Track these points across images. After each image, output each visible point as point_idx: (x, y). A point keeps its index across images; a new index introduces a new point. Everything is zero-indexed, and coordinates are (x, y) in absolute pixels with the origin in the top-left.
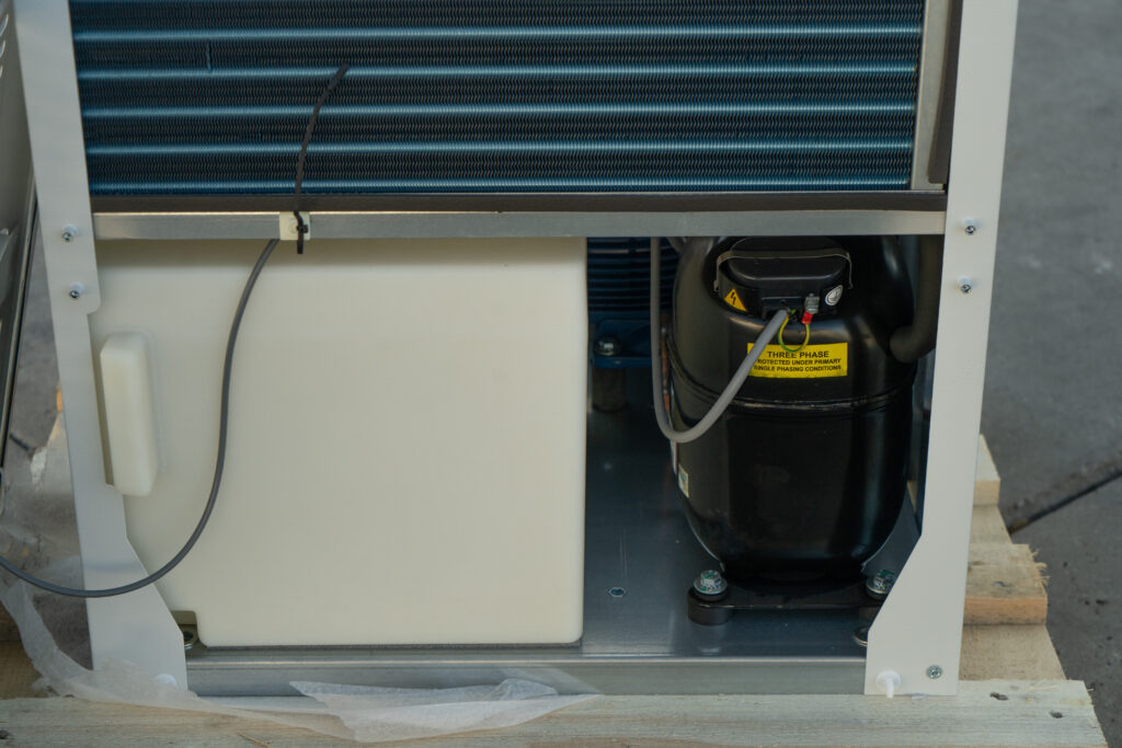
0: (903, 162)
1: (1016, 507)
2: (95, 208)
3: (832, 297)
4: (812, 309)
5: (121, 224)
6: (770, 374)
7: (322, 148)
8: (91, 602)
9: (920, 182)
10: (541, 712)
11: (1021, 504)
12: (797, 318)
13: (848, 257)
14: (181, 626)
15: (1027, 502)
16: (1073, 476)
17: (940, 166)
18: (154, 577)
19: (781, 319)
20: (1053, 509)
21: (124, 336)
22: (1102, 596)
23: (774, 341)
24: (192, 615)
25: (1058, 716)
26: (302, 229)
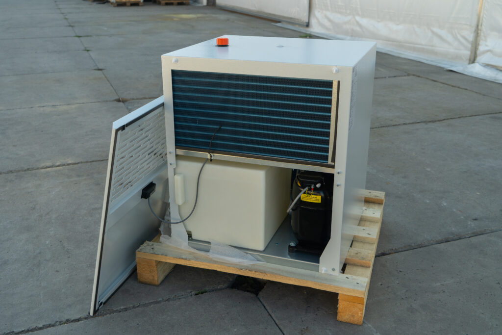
0: (326, 158)
1: (392, 249)
2: (176, 148)
3: (318, 185)
4: (312, 187)
5: (180, 152)
6: (305, 200)
7: (208, 141)
8: (172, 225)
9: (330, 162)
10: (252, 263)
11: (394, 249)
12: (310, 189)
13: (323, 178)
14: (188, 234)
15: (396, 249)
16: (410, 245)
17: (333, 160)
18: (183, 221)
19: (307, 189)
20: (402, 251)
21: (180, 174)
22: (401, 270)
23: (305, 193)
24: (190, 232)
25: (358, 283)
26: (211, 157)
